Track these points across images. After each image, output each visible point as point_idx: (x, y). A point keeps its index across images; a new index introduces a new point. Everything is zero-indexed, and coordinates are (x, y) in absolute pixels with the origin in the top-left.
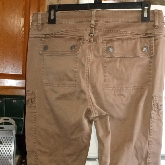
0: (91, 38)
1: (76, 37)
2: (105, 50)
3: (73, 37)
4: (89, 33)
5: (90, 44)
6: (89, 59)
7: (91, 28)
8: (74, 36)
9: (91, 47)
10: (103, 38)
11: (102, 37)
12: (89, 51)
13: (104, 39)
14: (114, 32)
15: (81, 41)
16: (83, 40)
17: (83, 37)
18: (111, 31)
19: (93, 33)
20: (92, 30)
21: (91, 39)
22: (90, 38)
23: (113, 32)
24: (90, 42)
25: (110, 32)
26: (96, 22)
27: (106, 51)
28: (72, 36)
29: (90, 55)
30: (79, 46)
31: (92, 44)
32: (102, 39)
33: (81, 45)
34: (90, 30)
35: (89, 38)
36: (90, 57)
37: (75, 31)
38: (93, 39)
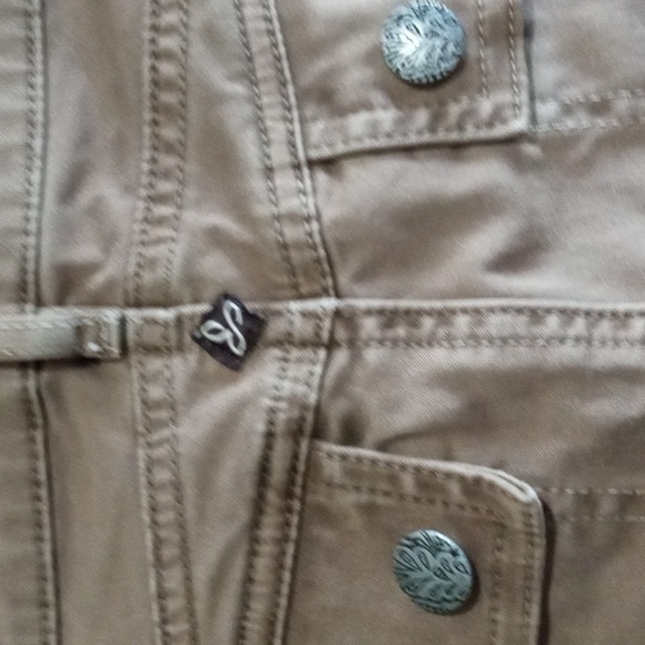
0: (275, 328)
1: (266, 549)
2: (436, 120)
3: (261, 589)
4: (212, 365)
5: (369, 325)
6: (594, 317)
7: (124, 348)
8: (248, 580)
9: (412, 316)
10: (269, 171)
11: (257, 184)
12: (474, 339)
13: (280, 155)
14: (170, 30)
15: (332, 469)
16: (318, 433)
17: (270, 435)
18: (167, 69)
19: (205, 308)
20: (153, 336)
21: (302, 328)
22: (286, 341)
23: (167, 42)
24: (341, 334)
25: (170, 85)
26: (48, 290)
27: (454, 110)
28: (258, 607)
29: (536, 315)
30: (408, 482)
31: (362, 303)
32: (285, 180)
33: (397, 459)
34: (155, 364)
35: (277, 352)
36: (568, 315)
37: (174, 580)
38: (295, 306)
